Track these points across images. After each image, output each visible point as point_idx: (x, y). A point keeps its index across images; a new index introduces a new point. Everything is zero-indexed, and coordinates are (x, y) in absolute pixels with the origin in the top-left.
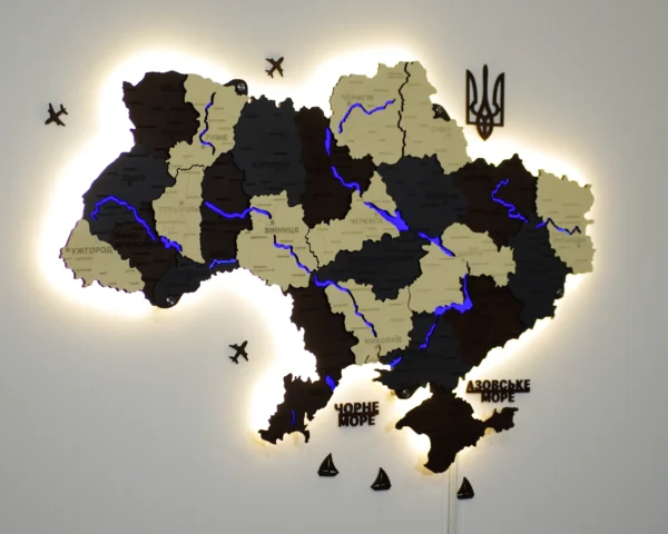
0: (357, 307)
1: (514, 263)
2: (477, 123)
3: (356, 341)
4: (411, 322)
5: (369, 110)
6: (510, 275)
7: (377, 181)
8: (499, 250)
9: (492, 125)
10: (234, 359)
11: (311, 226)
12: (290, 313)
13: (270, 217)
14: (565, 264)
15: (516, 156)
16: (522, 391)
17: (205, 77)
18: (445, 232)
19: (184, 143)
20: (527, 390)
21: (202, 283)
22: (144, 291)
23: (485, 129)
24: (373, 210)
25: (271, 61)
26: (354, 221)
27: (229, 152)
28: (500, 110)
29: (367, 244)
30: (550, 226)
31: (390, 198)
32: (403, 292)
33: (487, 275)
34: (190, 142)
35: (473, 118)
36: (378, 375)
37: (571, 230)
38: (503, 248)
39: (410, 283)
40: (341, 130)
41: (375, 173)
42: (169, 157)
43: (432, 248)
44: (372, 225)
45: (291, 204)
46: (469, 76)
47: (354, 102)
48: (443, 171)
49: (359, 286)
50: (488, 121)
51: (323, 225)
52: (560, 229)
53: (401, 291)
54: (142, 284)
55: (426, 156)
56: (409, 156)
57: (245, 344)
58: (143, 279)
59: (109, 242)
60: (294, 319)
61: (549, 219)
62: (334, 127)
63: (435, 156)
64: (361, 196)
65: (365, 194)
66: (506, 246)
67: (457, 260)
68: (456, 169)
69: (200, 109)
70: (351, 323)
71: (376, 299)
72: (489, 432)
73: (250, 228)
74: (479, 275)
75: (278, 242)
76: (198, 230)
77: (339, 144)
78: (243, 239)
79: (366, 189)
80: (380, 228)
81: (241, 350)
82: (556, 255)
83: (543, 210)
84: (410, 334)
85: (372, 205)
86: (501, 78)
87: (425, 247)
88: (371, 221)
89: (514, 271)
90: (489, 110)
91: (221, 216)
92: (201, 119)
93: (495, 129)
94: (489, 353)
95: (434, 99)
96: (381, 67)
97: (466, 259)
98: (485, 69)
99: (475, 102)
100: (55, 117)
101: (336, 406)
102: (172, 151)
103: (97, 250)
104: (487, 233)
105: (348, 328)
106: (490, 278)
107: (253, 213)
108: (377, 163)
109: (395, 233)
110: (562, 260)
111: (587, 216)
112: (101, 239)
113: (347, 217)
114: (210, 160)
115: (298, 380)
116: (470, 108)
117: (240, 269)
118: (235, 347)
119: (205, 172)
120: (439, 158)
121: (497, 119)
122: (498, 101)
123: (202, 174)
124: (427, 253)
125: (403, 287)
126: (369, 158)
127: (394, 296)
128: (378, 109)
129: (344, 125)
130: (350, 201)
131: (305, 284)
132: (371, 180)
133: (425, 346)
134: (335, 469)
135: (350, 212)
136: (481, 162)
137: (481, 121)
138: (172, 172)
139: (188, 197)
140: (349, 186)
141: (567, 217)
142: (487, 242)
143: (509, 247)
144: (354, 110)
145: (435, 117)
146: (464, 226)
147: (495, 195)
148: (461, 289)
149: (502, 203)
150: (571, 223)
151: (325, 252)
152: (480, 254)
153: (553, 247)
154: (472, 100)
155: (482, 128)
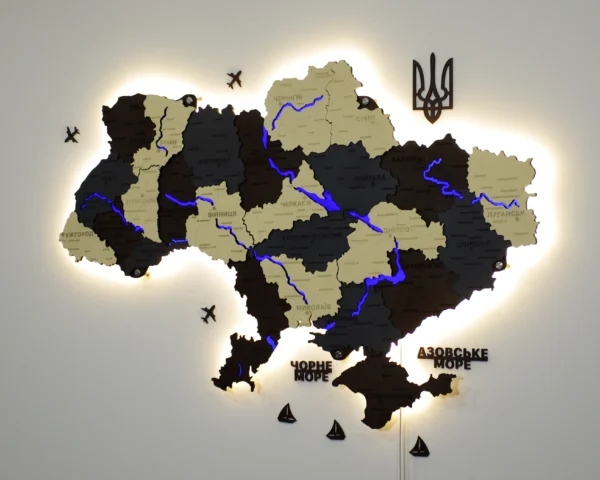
0: (289, 278)
1: (444, 237)
2: (425, 109)
3: (288, 307)
4: (340, 292)
5: (298, 107)
6: (439, 249)
7: (305, 167)
8: (428, 225)
9: (441, 108)
10: (205, 320)
11: (247, 210)
12: (234, 283)
13: (212, 204)
14: (502, 237)
15: (449, 136)
16: (478, 359)
17: (161, 95)
18: (372, 210)
19: (144, 149)
20: (484, 359)
21: (163, 258)
22: (117, 263)
24: (302, 194)
25: (232, 75)
26: (285, 205)
27: (179, 153)
28: (449, 93)
29: (297, 223)
30: (483, 202)
31: (317, 183)
32: (331, 266)
33: (416, 249)
34: (149, 148)
35: (420, 104)
36: (313, 337)
37: (507, 204)
38: (432, 223)
39: (338, 257)
40: (274, 128)
41: (304, 162)
42: (133, 160)
43: (359, 226)
44: (300, 208)
45: (230, 192)
46: (416, 65)
47: (285, 102)
48: (368, 155)
49: (290, 260)
50: (437, 105)
51: (257, 208)
52: (495, 204)
53: (329, 263)
54: (115, 259)
55: (351, 143)
56: (336, 144)
57: (213, 307)
58: (116, 255)
59: (90, 227)
60: (237, 287)
61: (481, 195)
62: (267, 126)
63: (360, 142)
64: (291, 182)
65: (294, 181)
66: (436, 221)
67: (384, 235)
68: (381, 153)
69: (156, 121)
70: (284, 292)
71: (306, 271)
72: (426, 395)
73: (196, 213)
74: (407, 249)
75: (220, 224)
76: (156, 217)
77: (272, 140)
78: (191, 222)
79: (296, 176)
80: (309, 210)
81: (210, 313)
82: (491, 229)
83: (475, 185)
84: (339, 302)
85: (300, 190)
86: (450, 64)
87: (352, 225)
88: (299, 203)
89: (444, 246)
90: (437, 95)
91: (176, 204)
92: (157, 129)
93: (444, 112)
94: (424, 322)
95: (360, 92)
96: (311, 69)
97: (393, 235)
98: (433, 57)
99: (423, 88)
100: (71, 136)
101: (292, 363)
102: (135, 156)
103: (83, 234)
104: (415, 210)
105: (281, 296)
106: (419, 252)
107: (198, 201)
108: (307, 152)
109: (323, 213)
110: (499, 233)
111: (529, 189)
112: (85, 226)
113: (279, 201)
114: (163, 161)
115: (243, 339)
116: (416, 94)
117: (192, 248)
118: (206, 309)
119: (160, 170)
120: (364, 144)
121: (446, 103)
122: (447, 86)
123: (158, 172)
124: (354, 229)
125: (332, 261)
126: (299, 149)
127: (323, 268)
128: (306, 106)
129: (276, 123)
130: (281, 187)
131: (243, 259)
132: (300, 168)
133: (358, 313)
134: (292, 417)
135: (281, 196)
136: (411, 144)
137: (429, 105)
138: (135, 172)
139: (148, 191)
140: (285, 174)
141: (502, 191)
142: (415, 218)
143: (439, 223)
144: (285, 109)
145: (360, 108)
146: (391, 204)
147: (427, 175)
148: (389, 262)
149: (435, 181)
150: (507, 197)
151: (260, 232)
152: (407, 229)
153: (487, 221)
154: (419, 87)
155: (429, 112)
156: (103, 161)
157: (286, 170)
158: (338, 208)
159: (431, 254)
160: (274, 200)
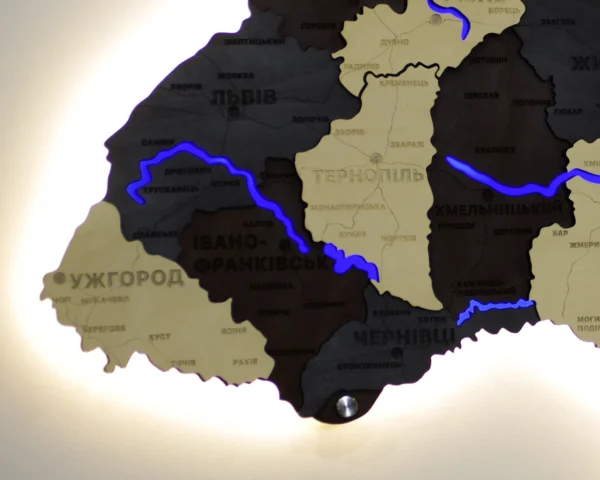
19: (384, 10)
21: (435, 359)
22: (272, 378)
27: (510, 31)
34: (400, 7)
42: (342, 43)
54: (269, 364)
58: (269, 350)
73: (568, 220)
76: (424, 227)
78: (548, 248)
91: (488, 193)
102: (349, 29)
103: (142, 276)
107: (575, 185)
112: (150, 250)
114: (454, 52)
117: (544, 325)
119: (441, 80)
123: (433, 86)
138: (351, 81)
139: (395, 145)
156: (220, 40)
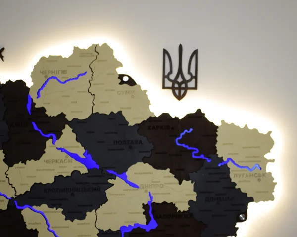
0: (48, 225)
1: (195, 193)
2: (173, 88)
5: (63, 81)
6: (190, 202)
7: (68, 131)
8: (180, 183)
9: (186, 89)
11: (10, 165)
14: (246, 194)
15: (199, 111)
18: (129, 169)
23: (180, 93)
24: (64, 154)
26: (48, 162)
28: (194, 77)
29: (58, 178)
30: (230, 165)
31: (79, 144)
32: (90, 215)
33: (169, 202)
35: (168, 84)
38: (184, 181)
39: (96, 208)
40: (39, 96)
41: (67, 126)
43: (118, 182)
44: (62, 165)
46: (165, 52)
47: (50, 75)
48: (127, 123)
49: (51, 209)
50: (183, 86)
51: (20, 164)
52: (240, 167)
53: (88, 213)
55: (112, 113)
56: (97, 113)
61: (229, 159)
62: (33, 94)
63: (120, 112)
64: (54, 143)
65: (57, 142)
66: (187, 180)
67: (140, 191)
68: (139, 122)
71: (66, 219)
74: (161, 202)
77: (37, 106)
79: (58, 138)
80: (68, 167)
82: (237, 187)
83: (222, 151)
85: (63, 150)
86: (195, 53)
87: (110, 181)
88: (61, 161)
89: (195, 200)
90: (183, 77)
93: (189, 92)
95: (120, 71)
96: (76, 50)
97: (149, 190)
98: (181, 48)
99: (171, 72)
104: (168, 170)
106: (172, 205)
108: (69, 118)
109: (84, 170)
110: (243, 191)
111: (268, 156)
113: (42, 159)
116: (165, 77)
120: (124, 114)
121: (191, 84)
122: (193, 71)
124: (113, 185)
125: (90, 211)
126: (62, 115)
127: (82, 217)
128: (70, 79)
129: (41, 92)
130: (45, 147)
131: (5, 207)
132: (63, 131)
135: (44, 155)
136: (165, 116)
137: (176, 86)
140: (49, 135)
141: (246, 157)
142: (169, 177)
143: (190, 181)
144: (50, 81)
145: (120, 84)
146: (147, 165)
147: (179, 141)
148: (144, 213)
149: (187, 146)
150: (251, 162)
151: (22, 184)
152: (162, 186)
153: (232, 181)
154: (167, 70)
155: (177, 92)
157: (49, 132)
158: (98, 167)
159: (183, 207)
160: (37, 158)
